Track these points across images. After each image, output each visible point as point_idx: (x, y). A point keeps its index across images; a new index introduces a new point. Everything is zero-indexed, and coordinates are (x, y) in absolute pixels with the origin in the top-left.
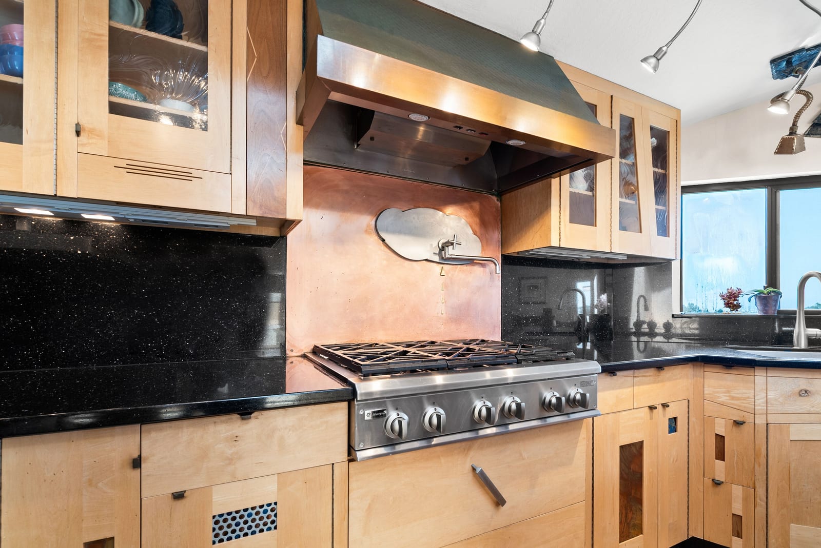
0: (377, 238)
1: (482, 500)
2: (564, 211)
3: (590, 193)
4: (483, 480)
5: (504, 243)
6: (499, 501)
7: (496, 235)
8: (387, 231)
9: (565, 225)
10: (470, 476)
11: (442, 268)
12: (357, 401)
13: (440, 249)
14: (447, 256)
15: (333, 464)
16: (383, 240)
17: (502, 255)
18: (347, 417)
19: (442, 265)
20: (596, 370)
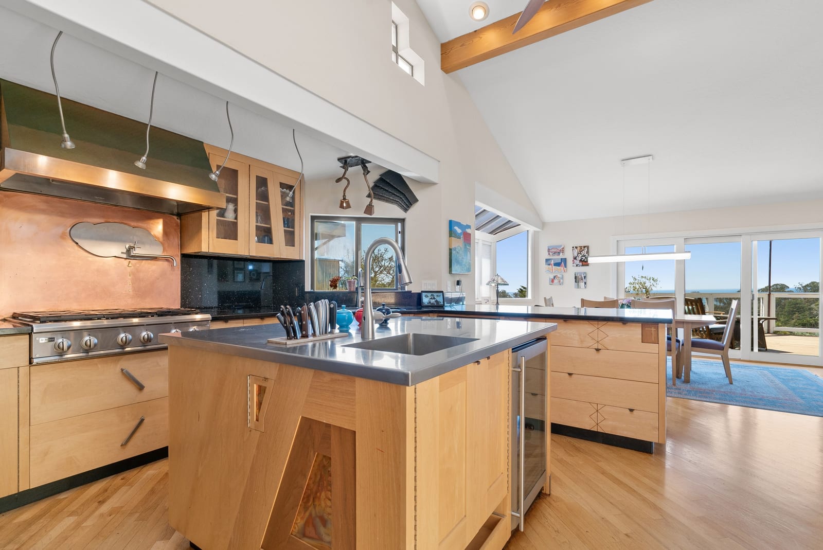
0: (71, 241)
1: (130, 388)
2: (212, 231)
3: (235, 221)
4: (128, 377)
5: (182, 246)
6: (141, 387)
7: (176, 241)
8: (80, 237)
9: (213, 240)
10: (120, 374)
11: (130, 262)
12: (34, 333)
13: (127, 250)
14: (132, 254)
15: (18, 367)
16: (77, 243)
17: (181, 254)
18: (28, 343)
19: (129, 260)
20: (208, 318)
